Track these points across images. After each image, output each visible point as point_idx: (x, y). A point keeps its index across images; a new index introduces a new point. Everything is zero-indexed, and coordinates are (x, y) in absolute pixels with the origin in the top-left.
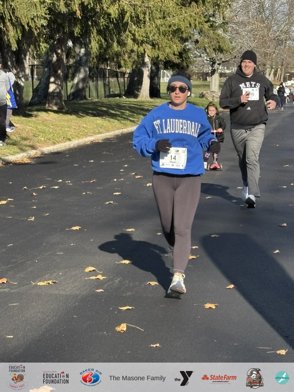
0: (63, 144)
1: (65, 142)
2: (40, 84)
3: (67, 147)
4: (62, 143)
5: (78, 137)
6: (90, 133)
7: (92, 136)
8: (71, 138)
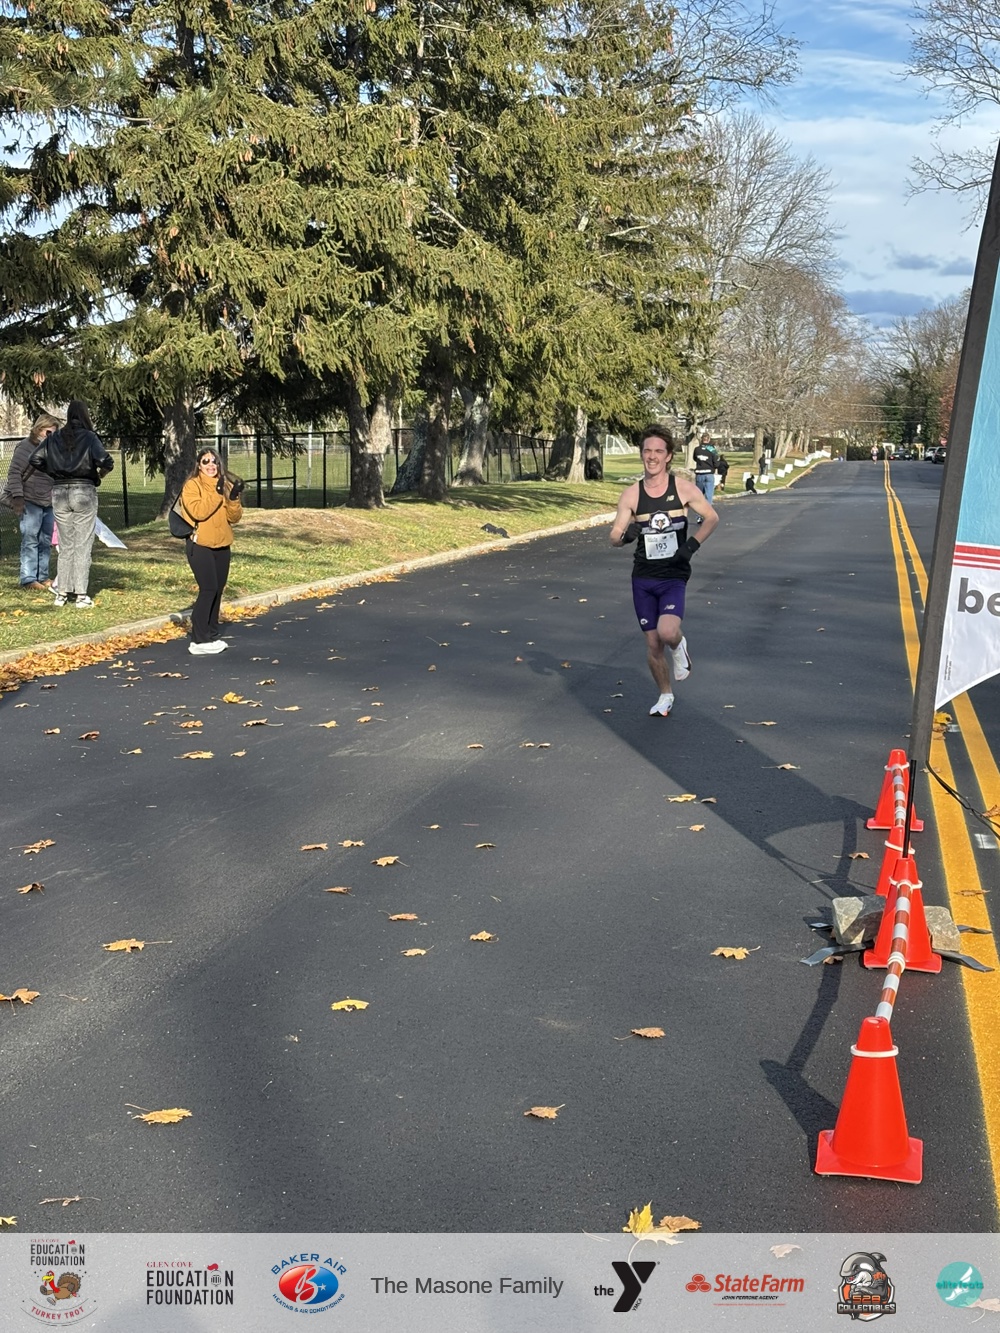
0: (444, 553)
2: (408, 459)
3: (452, 559)
5: (469, 542)
8: (457, 545)
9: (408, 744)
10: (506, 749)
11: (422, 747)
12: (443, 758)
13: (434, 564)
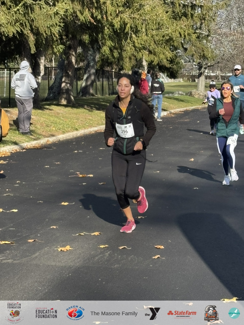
1: (73, 132)
2: (54, 82)
3: (75, 136)
4: (71, 132)
5: (84, 127)
6: (95, 124)
7: (96, 126)
8: (78, 129)
9: (37, 254)
10: (97, 258)
11: (46, 256)
12: (58, 264)
13: (65, 139)
